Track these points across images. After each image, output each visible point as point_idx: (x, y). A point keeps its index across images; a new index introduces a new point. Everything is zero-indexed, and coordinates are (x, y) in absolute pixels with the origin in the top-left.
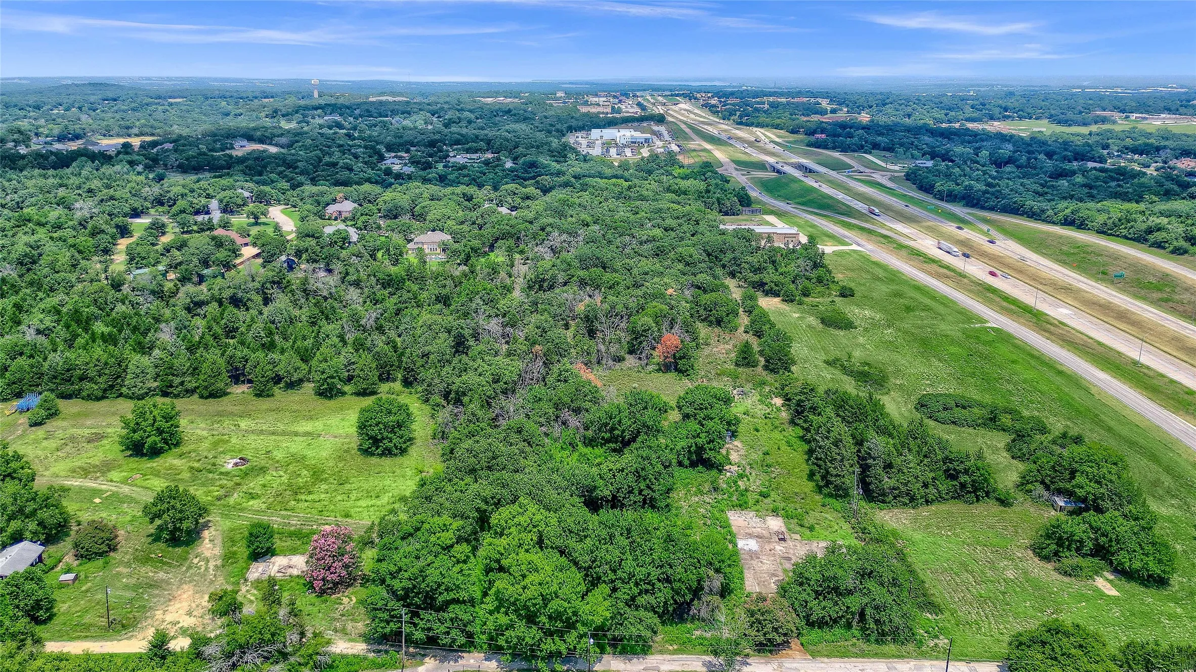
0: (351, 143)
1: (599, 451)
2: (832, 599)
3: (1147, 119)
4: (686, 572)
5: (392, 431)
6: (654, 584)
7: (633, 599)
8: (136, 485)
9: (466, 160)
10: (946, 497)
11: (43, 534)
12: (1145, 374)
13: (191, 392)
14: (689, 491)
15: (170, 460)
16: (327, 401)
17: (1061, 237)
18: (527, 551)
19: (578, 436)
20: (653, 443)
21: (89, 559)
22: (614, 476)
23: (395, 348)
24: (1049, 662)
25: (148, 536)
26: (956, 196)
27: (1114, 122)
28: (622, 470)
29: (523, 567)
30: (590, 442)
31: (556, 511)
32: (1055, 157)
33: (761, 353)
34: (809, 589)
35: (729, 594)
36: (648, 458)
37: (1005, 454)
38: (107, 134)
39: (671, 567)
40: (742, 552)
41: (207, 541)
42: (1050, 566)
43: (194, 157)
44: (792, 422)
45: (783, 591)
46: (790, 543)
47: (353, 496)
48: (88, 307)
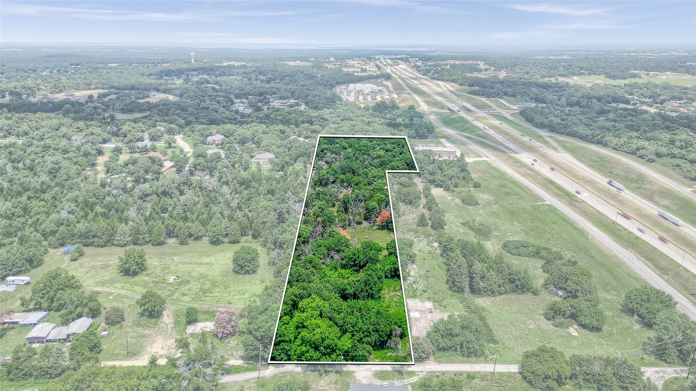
0: (215, 94)
1: (348, 271)
2: (449, 338)
3: (658, 75)
4: (385, 327)
5: (249, 262)
6: (370, 333)
7: (361, 339)
8: (128, 290)
9: (280, 104)
10: (509, 291)
11: (91, 314)
12: (617, 229)
13: (147, 242)
14: (390, 290)
15: (142, 277)
16: (216, 247)
17: (593, 151)
18: (315, 319)
19: (338, 264)
20: (374, 267)
21: (113, 325)
22: (355, 283)
23: (248, 219)
24: (538, 363)
25: (138, 314)
26: (545, 125)
27: (640, 77)
28: (359, 281)
29: (314, 326)
30: (344, 267)
31: (328, 301)
32: (602, 101)
33: (430, 219)
34: (439, 334)
35: (404, 337)
36: (371, 275)
37: (541, 270)
38: (78, 89)
39: (379, 325)
40: (412, 318)
41: (165, 316)
42: (550, 323)
43: (129, 104)
44: (441, 255)
45: (428, 335)
46: (434, 314)
47: (232, 294)
48: (91, 198)
